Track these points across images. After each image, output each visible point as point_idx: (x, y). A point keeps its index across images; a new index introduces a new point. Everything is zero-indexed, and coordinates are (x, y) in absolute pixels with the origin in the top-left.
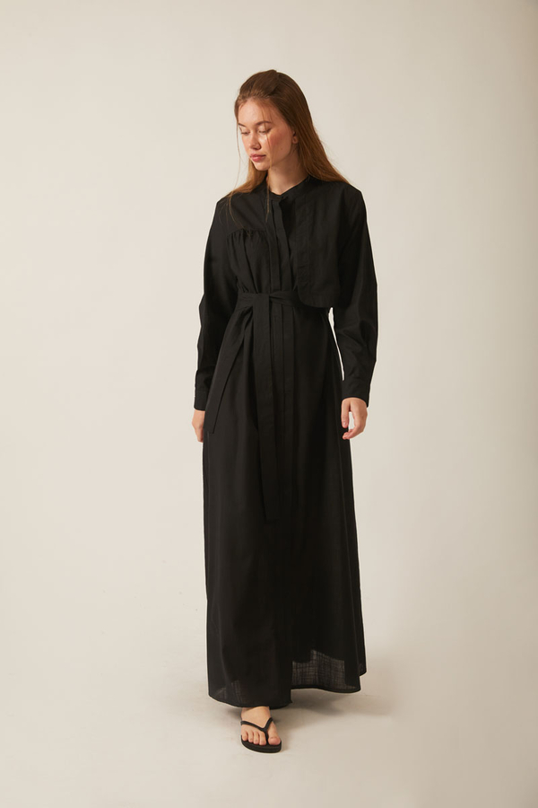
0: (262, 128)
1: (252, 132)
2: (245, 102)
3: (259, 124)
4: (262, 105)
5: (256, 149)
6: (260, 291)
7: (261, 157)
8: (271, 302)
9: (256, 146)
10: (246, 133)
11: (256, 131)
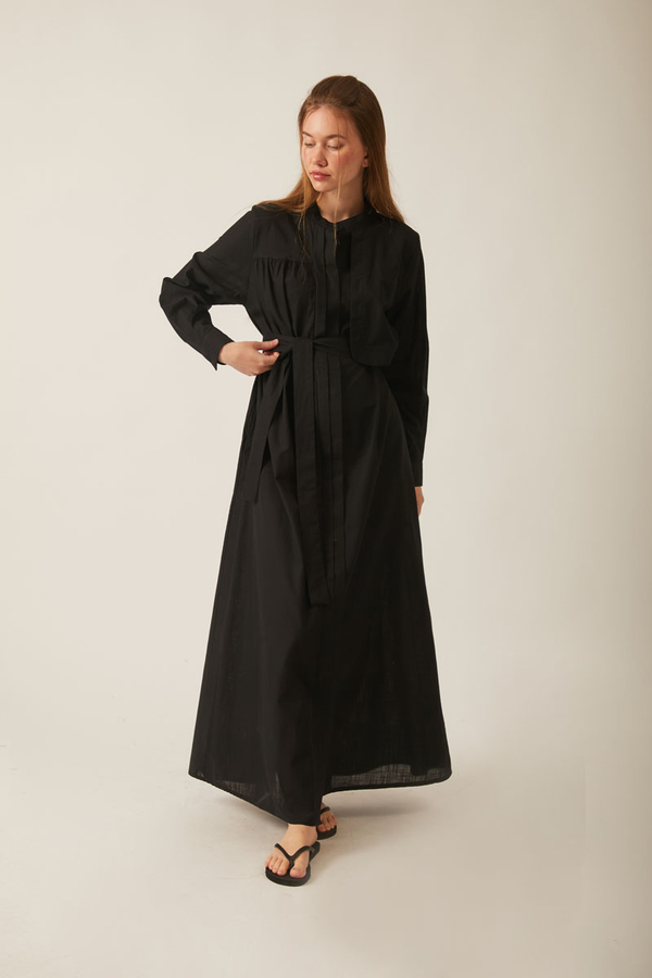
0: (331, 142)
1: (319, 145)
2: (317, 108)
3: (331, 137)
4: (338, 116)
5: (321, 166)
6: (299, 335)
7: (325, 177)
8: (314, 349)
9: (322, 162)
10: (310, 145)
11: (325, 145)
